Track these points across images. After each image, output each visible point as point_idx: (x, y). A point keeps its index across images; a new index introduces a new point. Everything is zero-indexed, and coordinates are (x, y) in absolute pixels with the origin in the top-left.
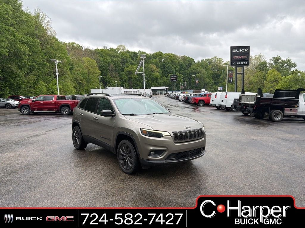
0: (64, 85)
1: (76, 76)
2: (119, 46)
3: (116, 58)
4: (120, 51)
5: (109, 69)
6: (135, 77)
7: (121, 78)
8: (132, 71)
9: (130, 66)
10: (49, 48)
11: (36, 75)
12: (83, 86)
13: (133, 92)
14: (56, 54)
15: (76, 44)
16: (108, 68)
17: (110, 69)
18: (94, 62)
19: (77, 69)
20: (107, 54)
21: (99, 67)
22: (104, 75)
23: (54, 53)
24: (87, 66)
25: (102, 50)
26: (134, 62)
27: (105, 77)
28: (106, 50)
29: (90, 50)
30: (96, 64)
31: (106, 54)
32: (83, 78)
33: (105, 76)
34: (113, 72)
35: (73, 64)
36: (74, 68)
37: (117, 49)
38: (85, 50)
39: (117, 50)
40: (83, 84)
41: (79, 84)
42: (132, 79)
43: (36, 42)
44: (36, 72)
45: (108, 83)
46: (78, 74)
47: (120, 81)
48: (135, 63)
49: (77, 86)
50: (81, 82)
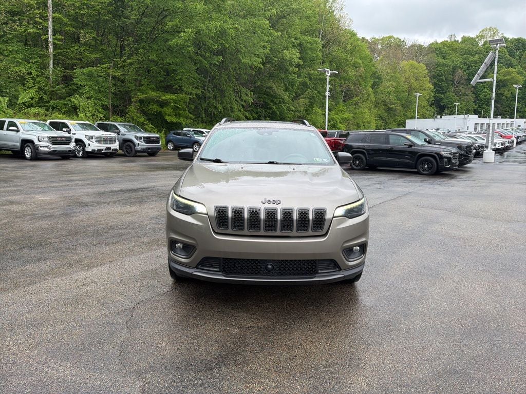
0: (355, 114)
1: (384, 97)
2: (482, 30)
3: (473, 55)
4: (485, 39)
5: (453, 81)
6: (512, 93)
7: (477, 97)
8: (507, 80)
9: (503, 70)
10: (335, 51)
11: (309, 98)
12: (395, 115)
13: (498, 124)
14: (347, 61)
15: (394, 38)
16: (451, 77)
17: (457, 78)
18: (422, 68)
19: (388, 85)
20: (455, 50)
21: (433, 77)
22: (440, 93)
23: (344, 59)
24: (407, 76)
25: (444, 44)
26: (514, 61)
27: (443, 96)
28: (452, 42)
29: (420, 47)
30: (427, 72)
31: (452, 50)
32: (398, 100)
33: (442, 93)
34: (462, 84)
35: (380, 75)
36: (382, 82)
37: (477, 37)
38: (409, 47)
39: (477, 40)
40: (395, 110)
41: (389, 110)
42: (504, 98)
43: (315, 42)
44: (309, 92)
45: (448, 108)
46: (389, 93)
47: (475, 102)
48: (516, 61)
49: (385, 115)
50: (392, 108)
